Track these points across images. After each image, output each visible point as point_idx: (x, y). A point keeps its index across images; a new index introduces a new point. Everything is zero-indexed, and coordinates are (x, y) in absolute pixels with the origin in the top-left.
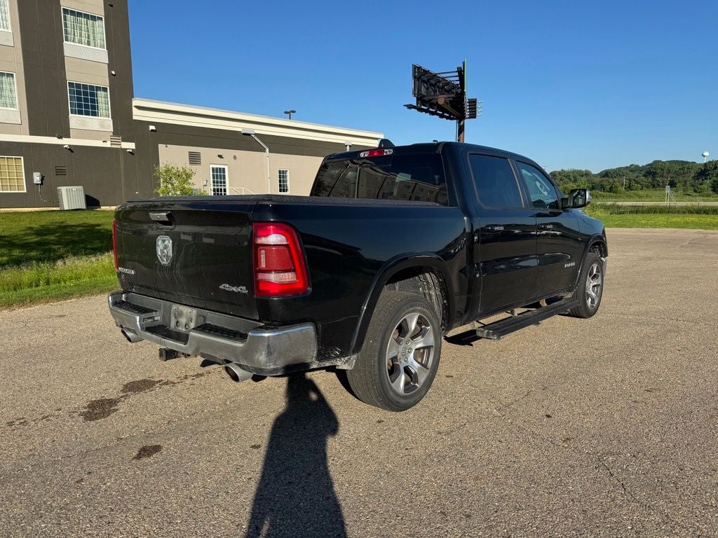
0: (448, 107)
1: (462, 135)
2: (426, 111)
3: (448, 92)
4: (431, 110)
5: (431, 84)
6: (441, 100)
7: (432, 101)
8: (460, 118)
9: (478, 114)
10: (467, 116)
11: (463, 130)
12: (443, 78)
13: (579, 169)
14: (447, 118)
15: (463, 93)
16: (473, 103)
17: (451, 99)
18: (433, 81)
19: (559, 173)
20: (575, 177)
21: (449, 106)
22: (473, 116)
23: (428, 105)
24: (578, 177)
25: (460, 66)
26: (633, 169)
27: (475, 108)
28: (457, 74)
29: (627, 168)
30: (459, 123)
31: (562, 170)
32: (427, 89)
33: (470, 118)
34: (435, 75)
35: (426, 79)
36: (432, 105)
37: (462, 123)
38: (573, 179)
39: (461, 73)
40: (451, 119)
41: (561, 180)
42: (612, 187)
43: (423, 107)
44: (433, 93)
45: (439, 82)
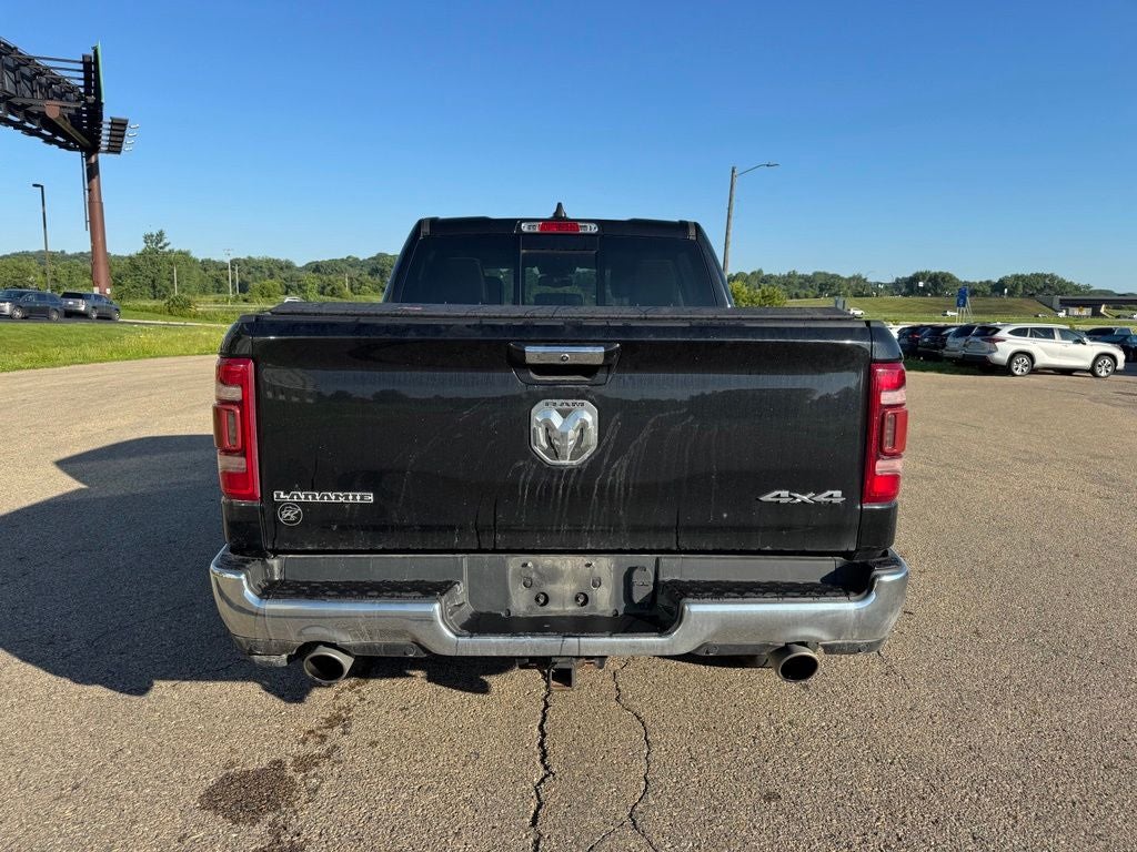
0: (67, 126)
1: (95, 181)
2: (17, 126)
3: (61, 96)
4: (28, 125)
5: (23, 76)
6: (53, 110)
7: (29, 109)
8: (90, 148)
9: (125, 148)
10: (103, 148)
11: (97, 172)
12: (47, 69)
13: (276, 258)
14: (61, 145)
15: (98, 105)
16: (119, 127)
17: (72, 112)
18: (26, 71)
19: (245, 261)
20: (270, 269)
21: (68, 124)
22: (115, 148)
23: (21, 113)
24: (276, 271)
25: (86, 53)
26: (352, 263)
27: (123, 136)
28: (81, 67)
29: (342, 260)
30: (88, 158)
31: (249, 257)
32: (16, 83)
33: (109, 151)
34: (30, 59)
35: (10, 63)
36: (29, 116)
37: (93, 159)
38: (267, 273)
39: (90, 67)
40: (69, 148)
41: (249, 273)
42: (333, 288)
43: (10, 117)
44: (28, 94)
45: (41, 74)
